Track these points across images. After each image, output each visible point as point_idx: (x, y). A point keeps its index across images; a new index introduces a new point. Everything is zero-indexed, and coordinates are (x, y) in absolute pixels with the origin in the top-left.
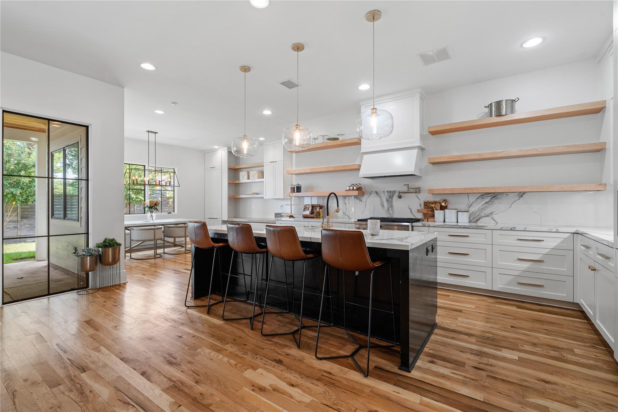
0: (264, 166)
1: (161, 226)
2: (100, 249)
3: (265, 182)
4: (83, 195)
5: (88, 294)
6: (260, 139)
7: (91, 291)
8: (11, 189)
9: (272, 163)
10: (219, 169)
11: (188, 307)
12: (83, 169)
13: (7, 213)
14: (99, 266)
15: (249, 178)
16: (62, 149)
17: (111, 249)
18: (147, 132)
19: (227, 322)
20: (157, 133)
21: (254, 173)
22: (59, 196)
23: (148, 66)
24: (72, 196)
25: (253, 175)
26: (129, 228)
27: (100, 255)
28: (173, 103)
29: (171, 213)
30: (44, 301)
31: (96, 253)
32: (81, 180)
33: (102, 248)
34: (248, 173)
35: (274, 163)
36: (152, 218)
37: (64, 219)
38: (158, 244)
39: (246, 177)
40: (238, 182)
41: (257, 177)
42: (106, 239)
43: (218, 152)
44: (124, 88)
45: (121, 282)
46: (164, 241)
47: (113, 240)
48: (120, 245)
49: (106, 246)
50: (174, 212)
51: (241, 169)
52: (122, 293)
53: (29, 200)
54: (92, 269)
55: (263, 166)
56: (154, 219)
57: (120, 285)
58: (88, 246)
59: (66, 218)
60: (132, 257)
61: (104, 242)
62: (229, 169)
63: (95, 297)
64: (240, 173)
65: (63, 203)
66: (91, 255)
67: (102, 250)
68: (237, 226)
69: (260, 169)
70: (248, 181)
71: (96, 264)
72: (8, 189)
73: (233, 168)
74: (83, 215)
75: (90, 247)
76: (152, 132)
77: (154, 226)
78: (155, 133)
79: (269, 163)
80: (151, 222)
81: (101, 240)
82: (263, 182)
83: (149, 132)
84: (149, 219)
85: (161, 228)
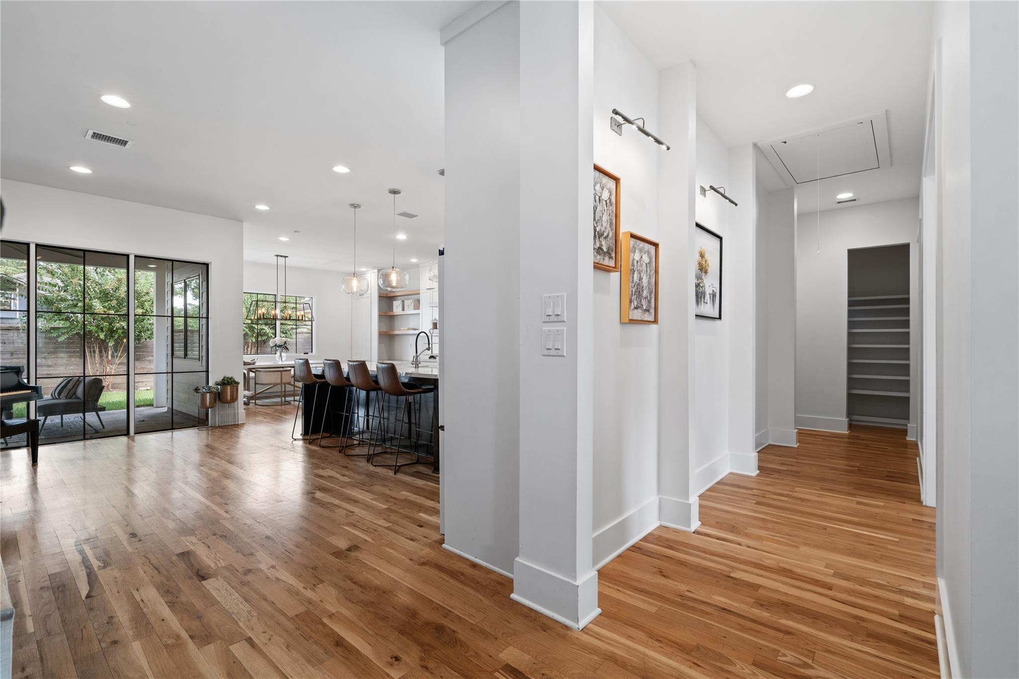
0: (421, 294)
1: (290, 368)
2: (219, 387)
3: (421, 314)
4: (204, 332)
5: (208, 430)
6: (411, 260)
7: (210, 428)
8: (122, 323)
9: (429, 291)
10: (368, 297)
11: (295, 439)
12: (204, 304)
13: (116, 353)
14: (218, 404)
15: (403, 309)
16: (183, 281)
17: (229, 387)
18: (275, 256)
19: (323, 449)
20: (287, 257)
21: (409, 303)
22: (180, 331)
23: (262, 207)
24: (192, 332)
25: (409, 305)
26: (254, 370)
27: (219, 393)
28: (295, 232)
29: (307, 353)
30: (168, 434)
31: (215, 390)
32: (202, 318)
33: (220, 385)
34: (403, 302)
35: (432, 291)
36: (282, 360)
37: (185, 358)
38: (287, 391)
39: (400, 308)
40: (391, 314)
41: (413, 308)
42: (225, 377)
43: (367, 275)
44: (243, 222)
45: (239, 423)
46: (294, 386)
47: (231, 378)
48: (238, 383)
49: (225, 383)
50: (312, 352)
51: (396, 296)
52: (239, 430)
53: (142, 336)
54: (212, 406)
55: (419, 294)
56: (283, 360)
57: (238, 425)
58: (208, 384)
59: (186, 358)
60: (257, 403)
61: (223, 380)
62: (379, 296)
63: (215, 432)
64: (394, 302)
65: (183, 341)
66: (211, 392)
67: (221, 388)
68: (329, 362)
69: (416, 297)
70: (403, 313)
71: (215, 402)
72: (118, 323)
73: (385, 296)
74: (204, 354)
75: (210, 385)
76: (281, 256)
77: (283, 367)
78: (285, 257)
79: (426, 291)
80: (280, 363)
81: (220, 379)
82: (419, 314)
83: (277, 256)
84: (278, 360)
85: (290, 370)
